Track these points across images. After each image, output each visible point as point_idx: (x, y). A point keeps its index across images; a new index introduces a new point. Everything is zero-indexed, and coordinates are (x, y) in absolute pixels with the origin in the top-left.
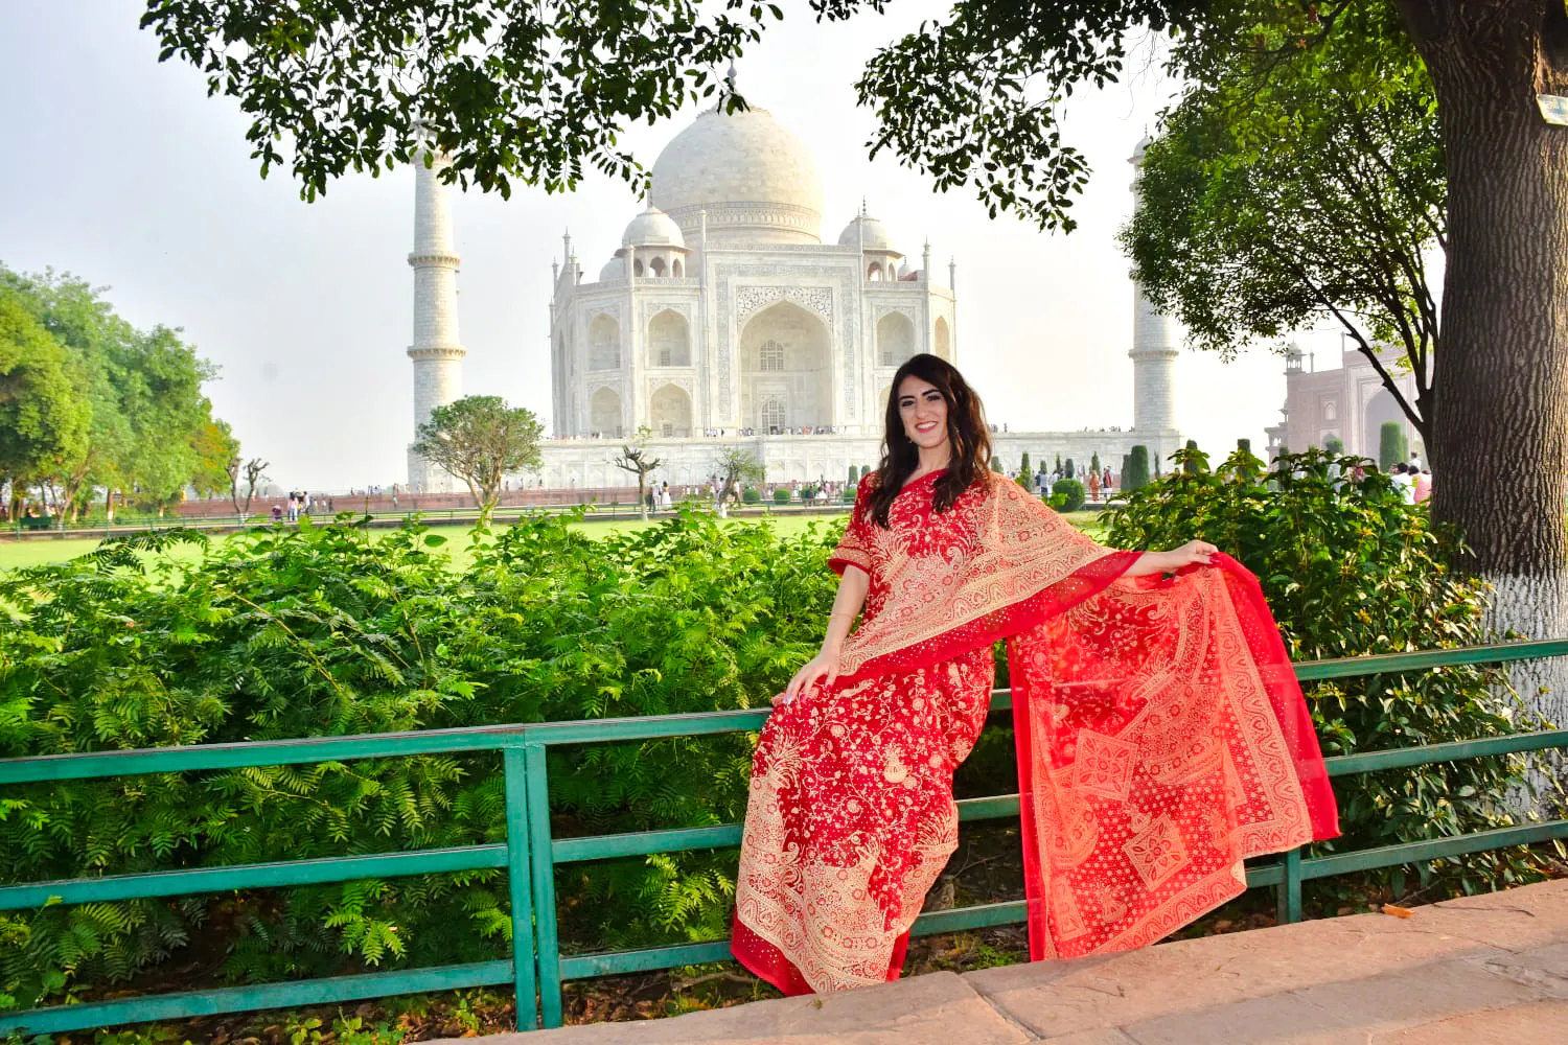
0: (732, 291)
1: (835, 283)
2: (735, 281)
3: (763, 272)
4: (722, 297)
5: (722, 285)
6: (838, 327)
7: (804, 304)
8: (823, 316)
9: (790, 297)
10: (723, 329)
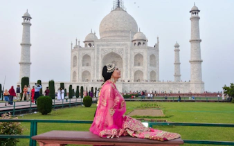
0: (100, 50)
1: (124, 47)
2: (101, 48)
3: (107, 45)
4: (98, 51)
5: (98, 49)
6: (124, 57)
7: (117, 52)
8: (121, 55)
9: (114, 51)
10: (98, 58)
